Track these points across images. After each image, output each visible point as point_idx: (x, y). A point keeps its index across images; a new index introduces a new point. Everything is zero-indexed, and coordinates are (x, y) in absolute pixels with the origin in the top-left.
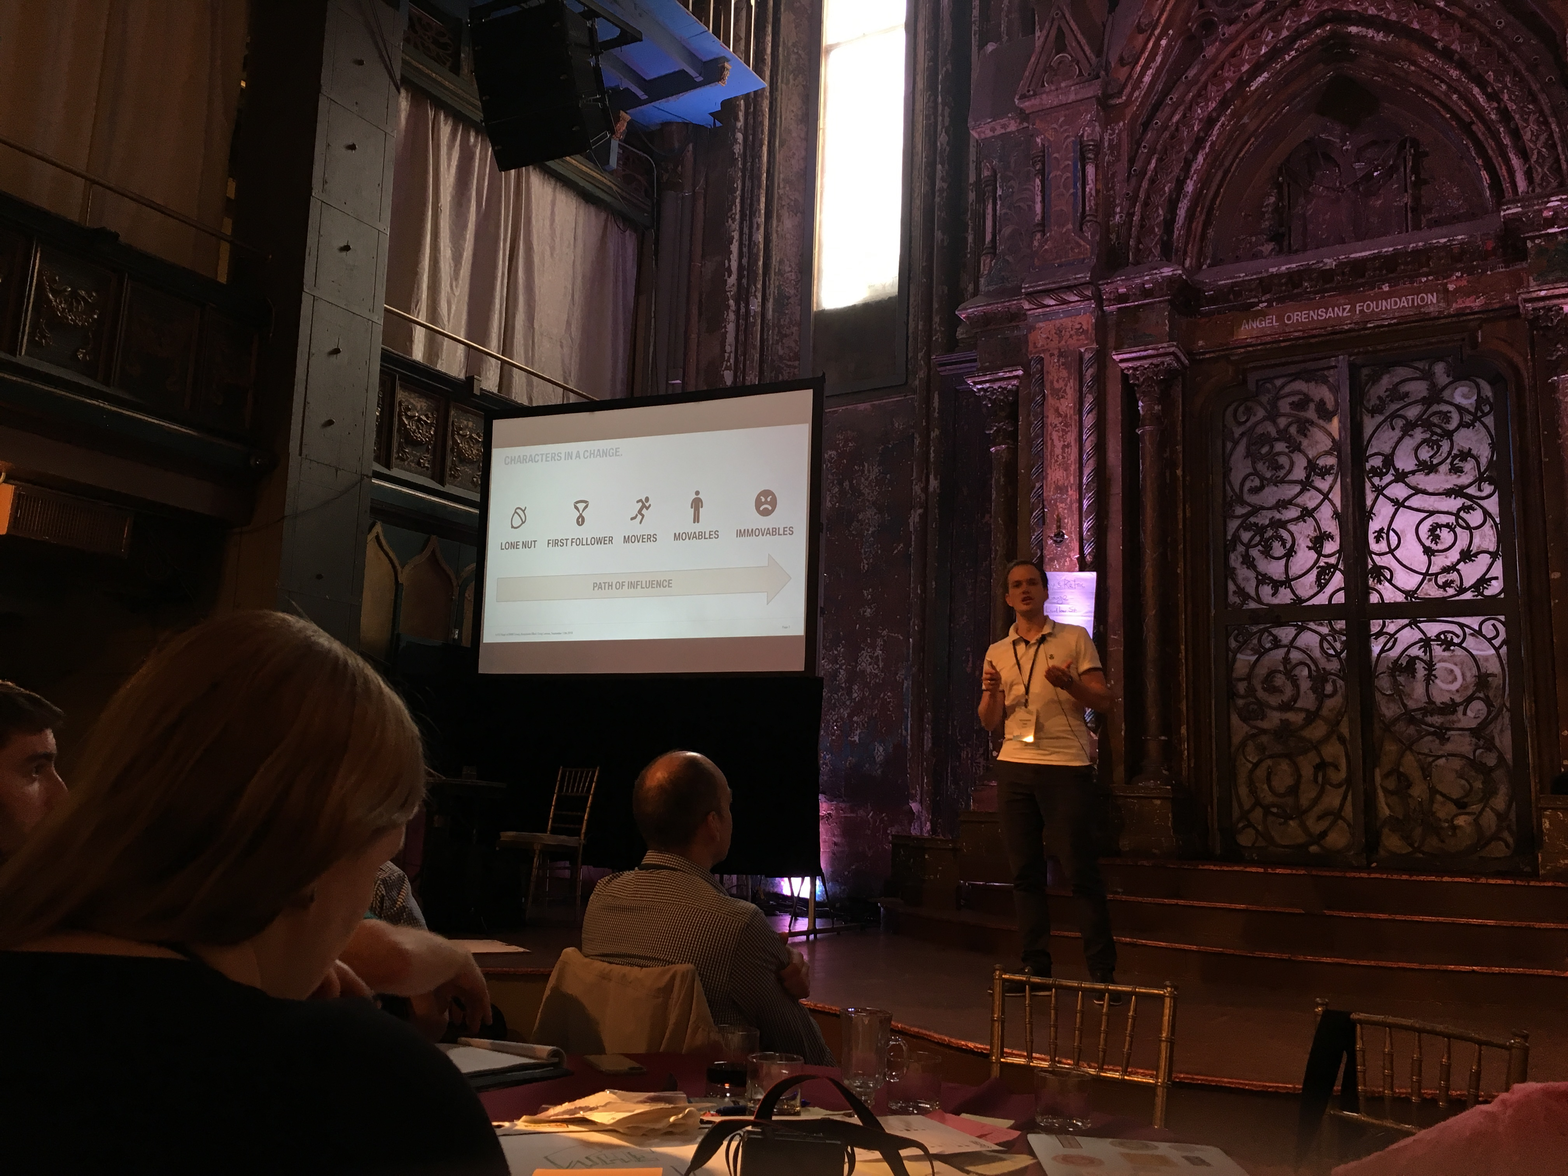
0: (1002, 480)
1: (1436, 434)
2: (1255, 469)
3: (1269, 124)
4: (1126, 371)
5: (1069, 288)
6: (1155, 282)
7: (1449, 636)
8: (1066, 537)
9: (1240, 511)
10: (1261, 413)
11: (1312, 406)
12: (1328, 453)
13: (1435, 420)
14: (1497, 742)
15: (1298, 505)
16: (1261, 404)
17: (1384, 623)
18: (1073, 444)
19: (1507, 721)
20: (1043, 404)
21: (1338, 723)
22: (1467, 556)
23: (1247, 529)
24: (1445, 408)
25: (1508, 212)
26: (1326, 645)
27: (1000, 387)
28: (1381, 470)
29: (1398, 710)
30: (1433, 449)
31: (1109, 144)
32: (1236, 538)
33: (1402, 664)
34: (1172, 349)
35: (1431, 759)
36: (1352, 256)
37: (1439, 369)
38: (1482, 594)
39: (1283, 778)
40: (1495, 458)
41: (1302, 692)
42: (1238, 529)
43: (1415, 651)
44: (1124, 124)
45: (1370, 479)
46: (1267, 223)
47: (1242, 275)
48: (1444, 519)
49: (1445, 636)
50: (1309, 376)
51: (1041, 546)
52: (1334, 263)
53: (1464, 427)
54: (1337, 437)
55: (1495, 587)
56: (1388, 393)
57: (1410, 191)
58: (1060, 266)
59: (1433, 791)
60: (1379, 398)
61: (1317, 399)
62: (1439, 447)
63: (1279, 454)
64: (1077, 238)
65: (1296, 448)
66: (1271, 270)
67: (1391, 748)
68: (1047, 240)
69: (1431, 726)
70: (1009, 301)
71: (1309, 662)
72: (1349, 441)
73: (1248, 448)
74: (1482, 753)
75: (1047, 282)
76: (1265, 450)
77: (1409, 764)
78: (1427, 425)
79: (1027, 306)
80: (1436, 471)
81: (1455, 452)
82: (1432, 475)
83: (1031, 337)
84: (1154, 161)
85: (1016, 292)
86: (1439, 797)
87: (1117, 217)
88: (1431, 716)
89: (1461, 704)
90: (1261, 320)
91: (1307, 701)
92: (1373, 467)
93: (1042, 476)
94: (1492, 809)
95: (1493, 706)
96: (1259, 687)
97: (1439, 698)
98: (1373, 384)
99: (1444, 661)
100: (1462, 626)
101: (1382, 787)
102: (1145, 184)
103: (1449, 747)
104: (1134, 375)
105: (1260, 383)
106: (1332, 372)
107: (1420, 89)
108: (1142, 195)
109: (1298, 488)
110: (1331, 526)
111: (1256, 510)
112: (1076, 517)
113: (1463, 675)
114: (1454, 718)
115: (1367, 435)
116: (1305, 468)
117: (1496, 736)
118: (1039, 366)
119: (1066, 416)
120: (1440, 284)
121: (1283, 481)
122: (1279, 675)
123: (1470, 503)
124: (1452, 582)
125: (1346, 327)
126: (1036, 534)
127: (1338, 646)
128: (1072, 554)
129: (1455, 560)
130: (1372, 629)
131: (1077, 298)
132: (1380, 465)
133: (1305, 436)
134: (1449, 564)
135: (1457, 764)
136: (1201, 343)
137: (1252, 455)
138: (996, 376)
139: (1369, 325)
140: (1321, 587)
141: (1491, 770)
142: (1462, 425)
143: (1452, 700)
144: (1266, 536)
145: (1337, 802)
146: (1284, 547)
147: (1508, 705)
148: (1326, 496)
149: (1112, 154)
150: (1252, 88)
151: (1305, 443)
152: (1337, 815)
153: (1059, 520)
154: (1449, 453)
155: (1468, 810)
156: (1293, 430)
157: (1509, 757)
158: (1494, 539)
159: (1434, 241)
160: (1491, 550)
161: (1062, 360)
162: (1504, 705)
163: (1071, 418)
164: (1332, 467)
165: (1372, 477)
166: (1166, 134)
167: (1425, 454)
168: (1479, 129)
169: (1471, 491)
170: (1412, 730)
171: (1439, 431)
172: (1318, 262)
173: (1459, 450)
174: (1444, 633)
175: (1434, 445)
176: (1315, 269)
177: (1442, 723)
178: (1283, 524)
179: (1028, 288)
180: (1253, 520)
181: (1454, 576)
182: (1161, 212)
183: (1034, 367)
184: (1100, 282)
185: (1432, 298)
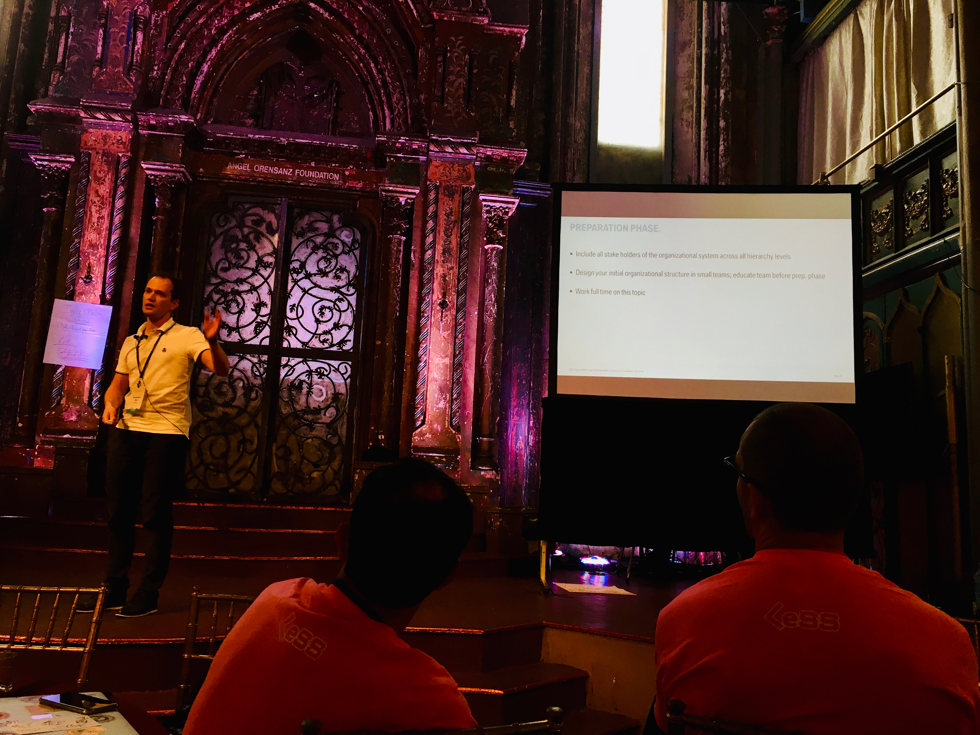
0: (50, 232)
1: (330, 255)
2: (226, 256)
3: (258, 45)
4: (149, 176)
5: (116, 111)
6: (176, 123)
7: (322, 370)
8: (93, 279)
9: (214, 281)
10: (234, 223)
11: (264, 225)
12: (269, 254)
13: (330, 246)
14: (339, 432)
15: (249, 283)
16: (234, 217)
17: (289, 359)
18: (106, 216)
19: (345, 420)
20: (87, 186)
21: (256, 416)
22: (337, 326)
23: (217, 293)
24: (336, 241)
25: (379, 139)
26: (255, 369)
27: (56, 166)
28: (298, 270)
29: (290, 411)
30: (327, 263)
31: (154, 23)
32: (210, 297)
33: (295, 384)
34: (183, 169)
35: (304, 439)
36: (297, 140)
37: (336, 218)
38: (341, 348)
39: (220, 448)
40: (357, 274)
41: (237, 397)
42: (211, 292)
43: (303, 377)
44: (167, 12)
45: (291, 274)
46: (250, 106)
47: (231, 134)
48: (327, 304)
49: (320, 370)
50: (264, 207)
51: (74, 282)
52: (286, 142)
53: (344, 254)
54: (276, 246)
55: (348, 346)
56: (306, 226)
57: (332, 111)
58: (111, 93)
59: (303, 458)
60: (302, 228)
61: (268, 220)
62: (330, 262)
63: (243, 250)
64: (125, 79)
65: (252, 248)
66: (249, 136)
67: (284, 432)
68: (102, 74)
69: (307, 420)
70: (69, 108)
71: (244, 378)
72: (282, 249)
73: (223, 243)
74: (330, 437)
75: (100, 102)
76: (233, 246)
77: (292, 442)
78: (326, 249)
79: (82, 114)
80: (327, 276)
81: (338, 267)
82: (325, 278)
83: (84, 137)
84: (183, 44)
85: (75, 103)
86: (305, 461)
87: (155, 72)
88: (307, 415)
89: (323, 409)
90: (240, 165)
91: (240, 401)
92: (293, 267)
93: (81, 236)
94: (332, 469)
95: (340, 411)
96: (212, 392)
97: (313, 405)
98: (300, 219)
99: (318, 384)
100: (329, 365)
101: (276, 455)
102: (176, 56)
103: (314, 433)
104: (155, 180)
105: (236, 204)
106: (278, 206)
107: (344, 54)
108: (173, 63)
109: (250, 273)
110: (267, 299)
111: (224, 281)
112: (102, 267)
113: (327, 392)
114: (318, 416)
115: (293, 248)
116: (256, 261)
117: (339, 428)
118: (87, 158)
119: (103, 197)
120: (341, 170)
121: (242, 267)
122: (225, 385)
123: (342, 297)
124: (328, 340)
125: (289, 182)
126: (71, 274)
127: (262, 370)
128: (96, 292)
129: (331, 328)
130: (282, 362)
131: (120, 119)
132: (298, 267)
133: (259, 242)
134: (327, 330)
135: (317, 442)
136: (201, 170)
137: (225, 247)
138: (53, 158)
139: (301, 184)
140: (257, 334)
141: (335, 446)
142: (343, 252)
143: (319, 406)
144: (228, 299)
145: (249, 463)
146: (238, 307)
147: (347, 411)
148: (266, 280)
149: (155, 29)
150: (251, 19)
151: (258, 246)
152: (248, 470)
153: (90, 267)
154: (335, 267)
155: (319, 469)
156: (251, 237)
157: (344, 440)
158: (351, 319)
159: (341, 144)
160: (349, 325)
161: (105, 158)
162: (345, 411)
163: (106, 199)
164: (271, 263)
165: (293, 273)
166: (193, 29)
167: (322, 265)
168: (371, 88)
169: (343, 290)
170: (296, 422)
171: (331, 253)
172: (277, 139)
173: (340, 266)
174: (320, 368)
175: (327, 260)
176: (275, 142)
177: (312, 419)
178: (239, 293)
179: (85, 102)
180: (221, 287)
181: (329, 337)
182: (184, 79)
183: (83, 159)
184: (138, 113)
185: (336, 177)
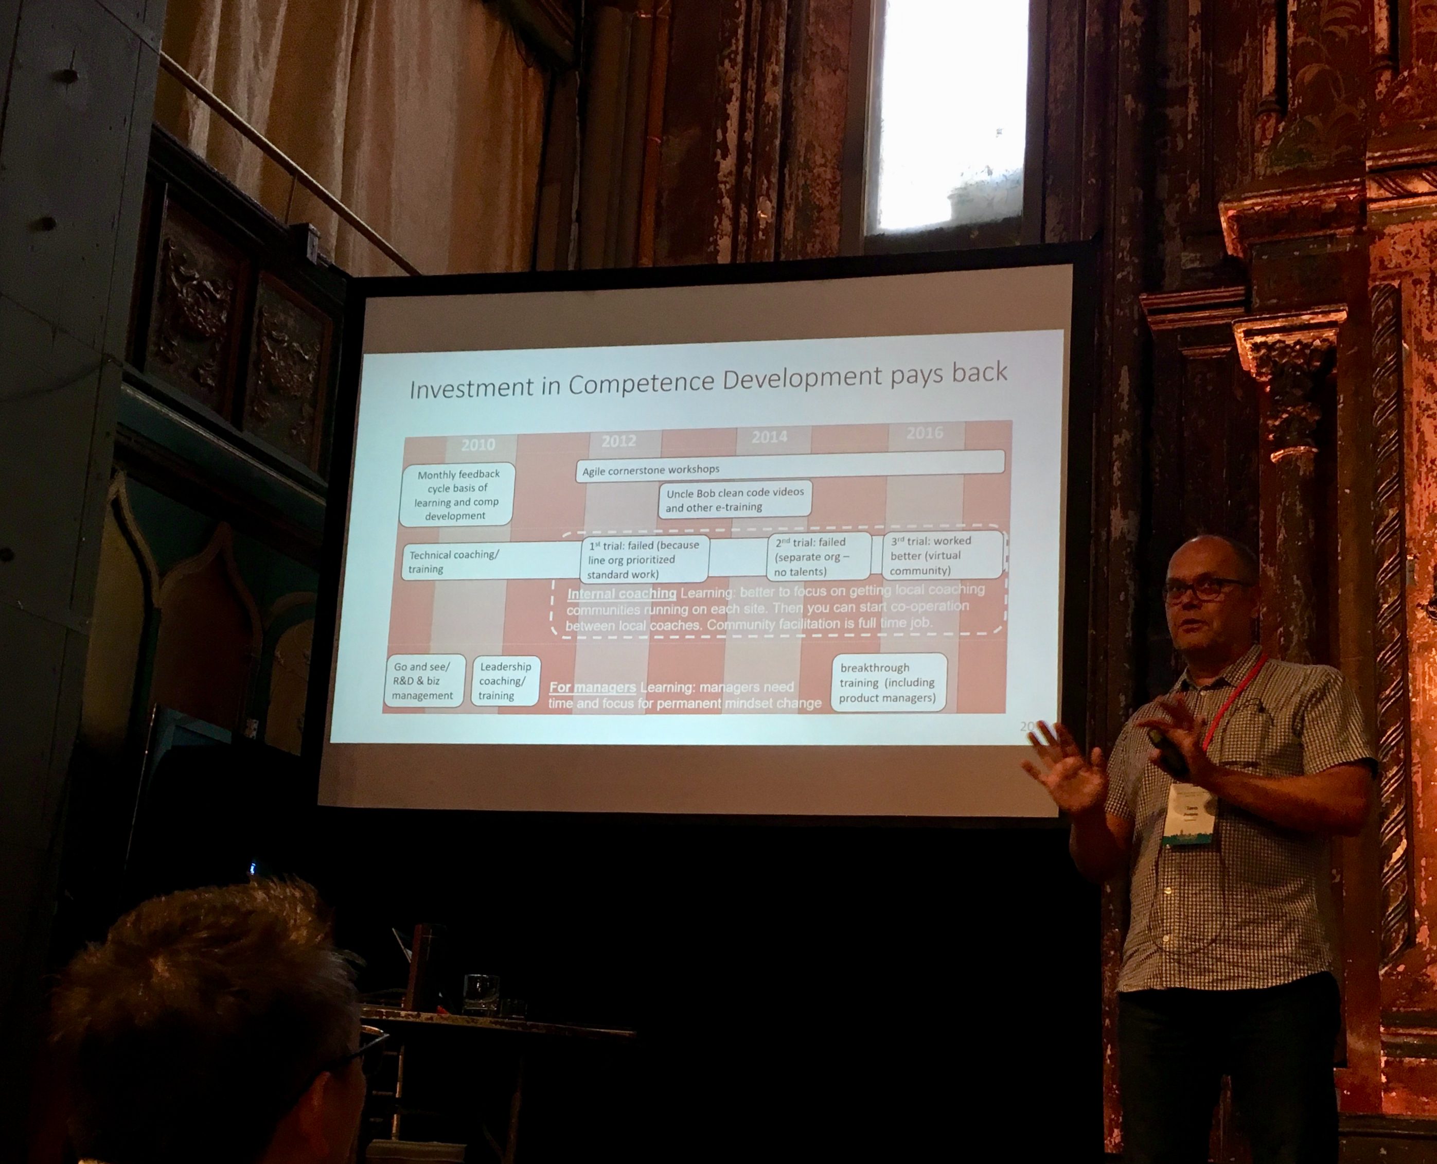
20: (1399, 369)
51: (1401, 620)
68: (1402, 84)
70: (1325, 187)
75: (1417, 149)
83: (1374, 252)
93: (1401, 497)
118: (1390, 302)
126: (1387, 600)
183: (1378, 305)
